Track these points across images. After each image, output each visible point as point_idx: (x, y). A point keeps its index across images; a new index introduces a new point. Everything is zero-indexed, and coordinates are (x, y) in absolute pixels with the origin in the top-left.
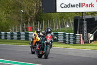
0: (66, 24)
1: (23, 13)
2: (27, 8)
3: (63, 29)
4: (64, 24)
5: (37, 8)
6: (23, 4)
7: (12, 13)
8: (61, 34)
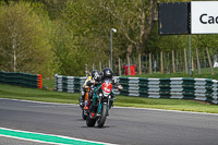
0: (212, 60)
1: (115, 35)
2: (126, 23)
3: (206, 70)
4: (207, 60)
5: (146, 24)
6: (116, 14)
7: (91, 35)
8: (200, 82)
